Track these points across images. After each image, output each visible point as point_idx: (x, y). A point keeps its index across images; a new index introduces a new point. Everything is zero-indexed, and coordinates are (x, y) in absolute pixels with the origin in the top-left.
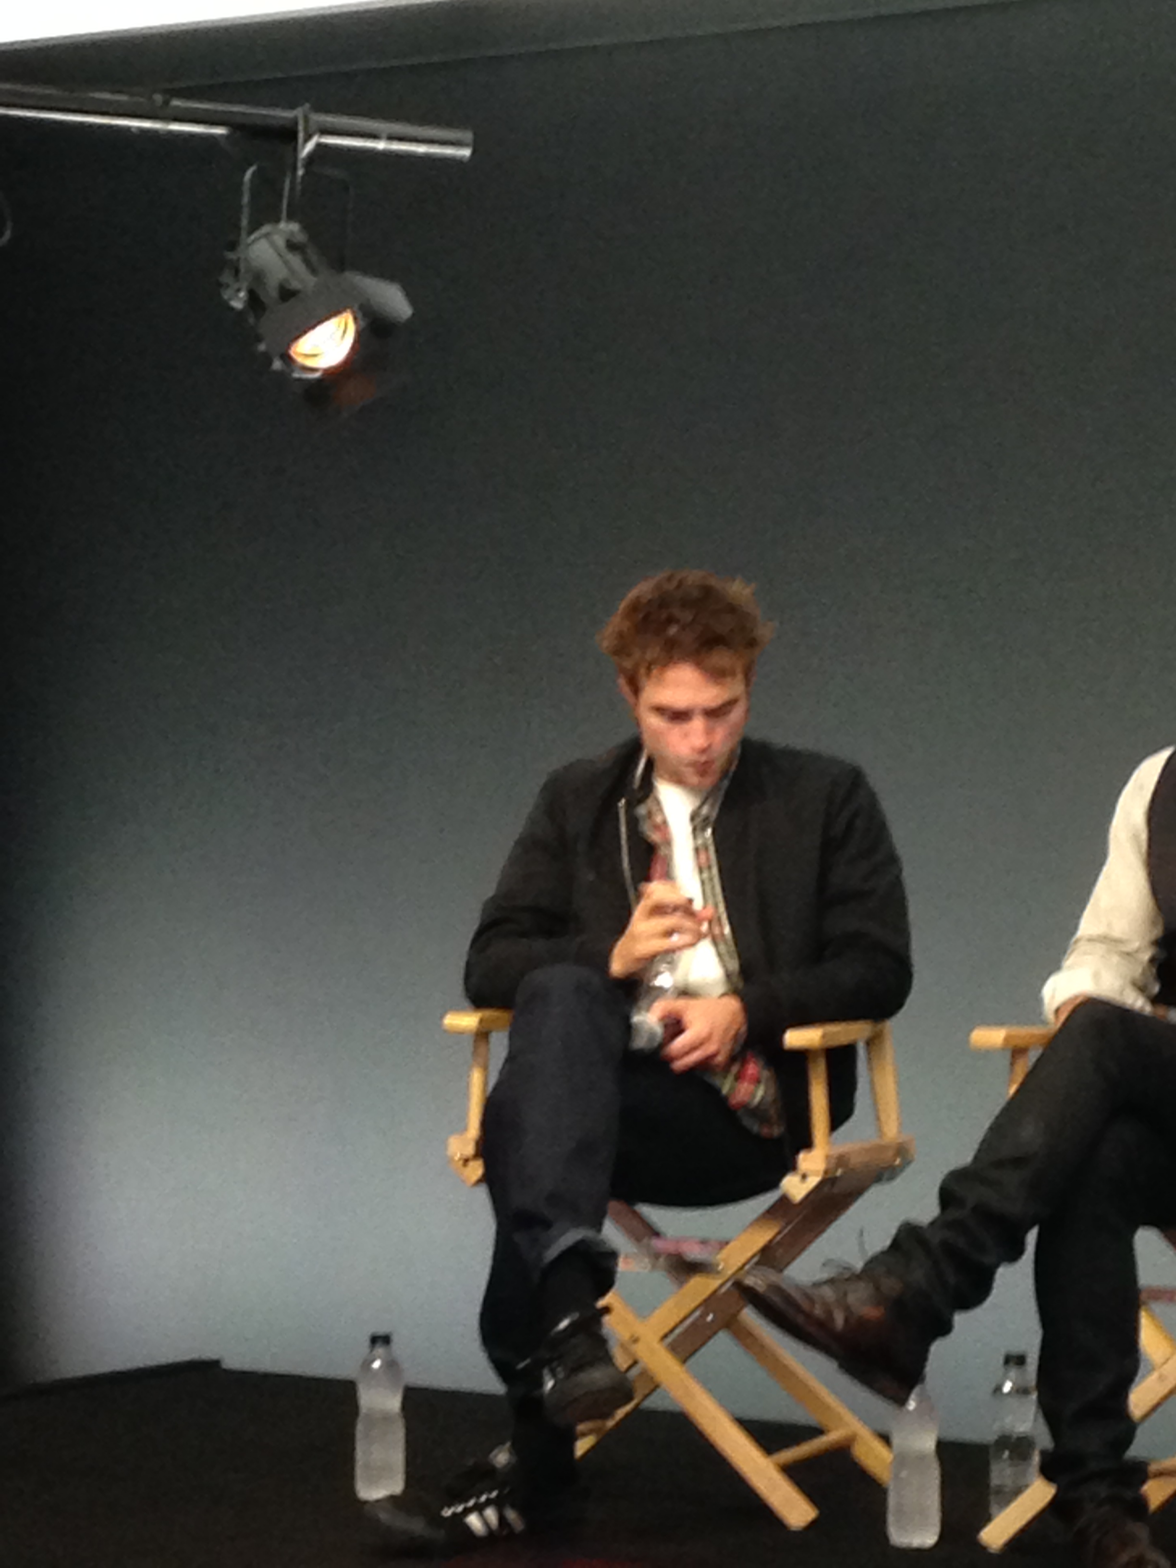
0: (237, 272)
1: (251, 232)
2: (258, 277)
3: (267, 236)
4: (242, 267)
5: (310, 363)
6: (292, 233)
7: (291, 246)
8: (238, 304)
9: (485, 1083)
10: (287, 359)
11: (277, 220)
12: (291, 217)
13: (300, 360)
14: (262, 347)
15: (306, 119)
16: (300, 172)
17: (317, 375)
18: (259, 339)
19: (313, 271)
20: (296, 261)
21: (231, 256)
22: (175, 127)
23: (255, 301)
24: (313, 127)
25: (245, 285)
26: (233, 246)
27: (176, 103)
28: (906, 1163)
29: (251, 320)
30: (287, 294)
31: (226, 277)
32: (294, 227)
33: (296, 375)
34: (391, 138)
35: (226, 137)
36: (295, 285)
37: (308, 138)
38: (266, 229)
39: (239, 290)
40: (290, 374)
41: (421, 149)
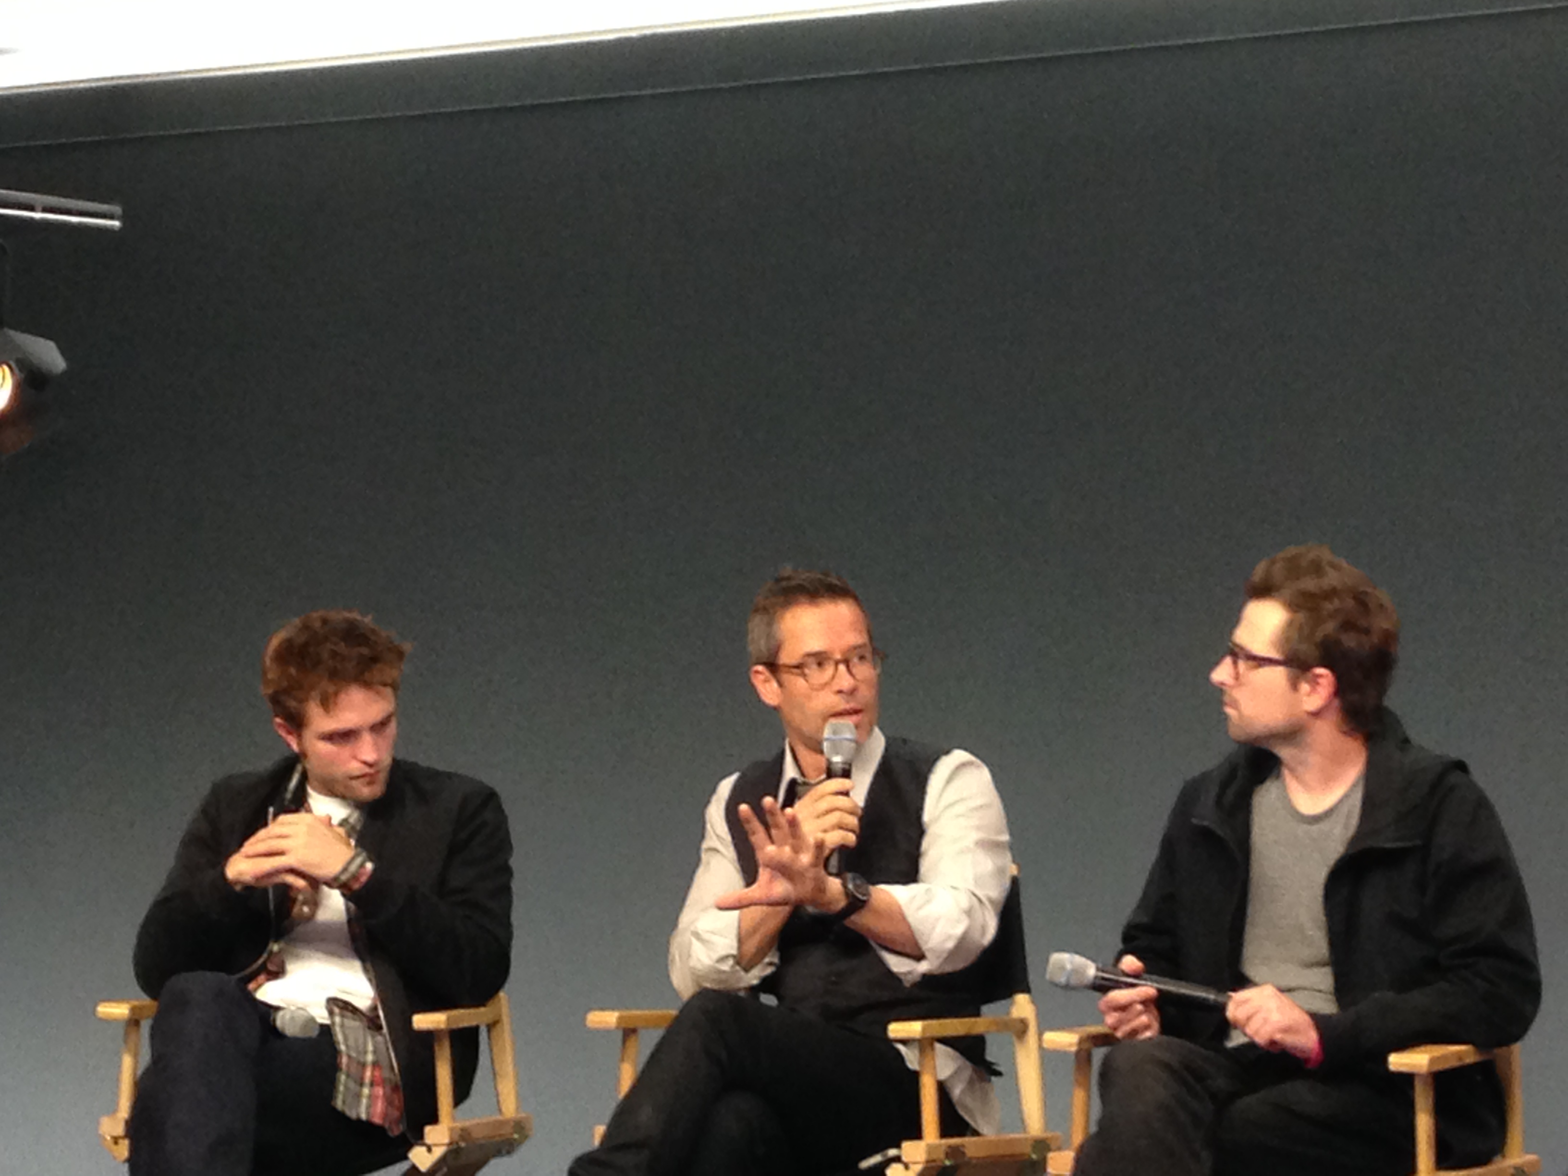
9: (135, 1069)
28: (525, 1137)
34: (45, 210)
41: (74, 219)
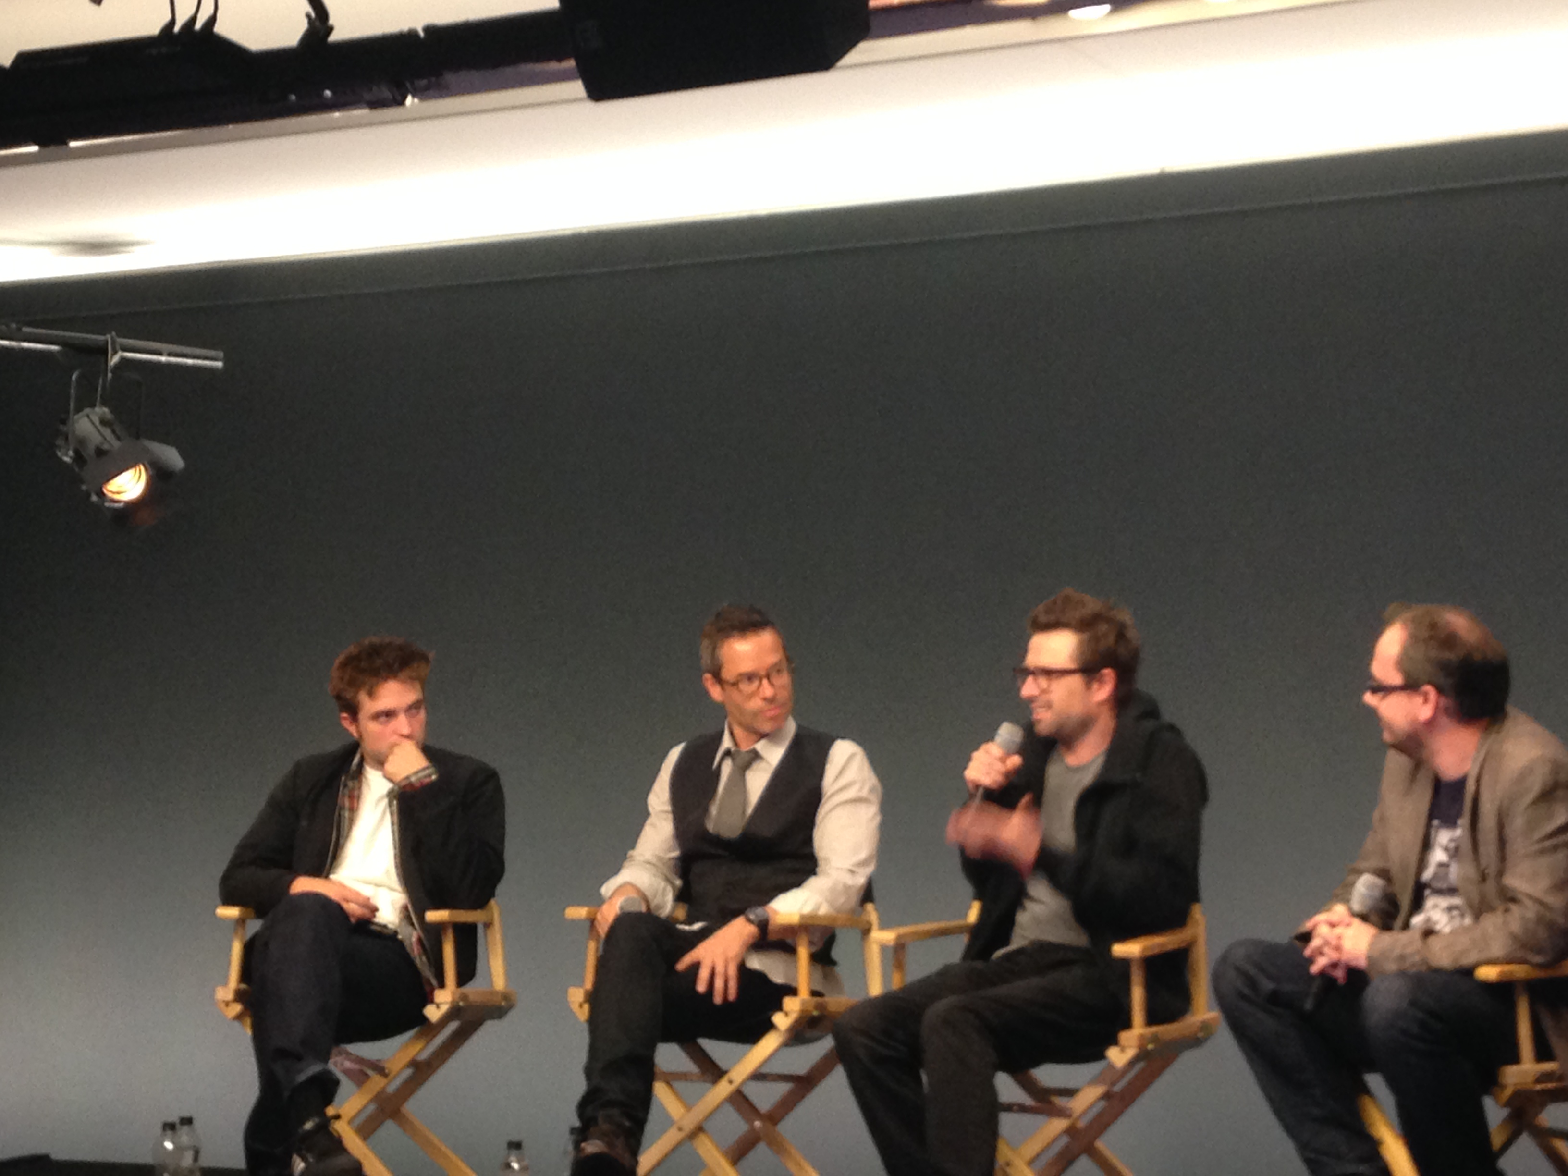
0: (67, 439)
1: (75, 414)
2: (82, 442)
3: (88, 416)
4: (70, 437)
5: (117, 497)
6: (104, 413)
7: (104, 422)
8: (67, 459)
10: (101, 495)
11: (93, 406)
12: (104, 403)
13: (110, 495)
14: (84, 487)
15: (114, 342)
16: (110, 375)
17: (122, 505)
18: (82, 482)
19: (118, 438)
20: (107, 432)
21: (61, 427)
22: (26, 345)
23: (79, 458)
24: (118, 347)
25: (71, 447)
26: (64, 422)
27: (26, 330)
28: (510, 1007)
29: (77, 470)
30: (100, 453)
31: (60, 442)
32: (106, 410)
33: (107, 504)
34: (169, 355)
35: (58, 352)
36: (106, 447)
37: (115, 352)
38: (87, 410)
39: (68, 450)
40: (103, 504)
41: (190, 361)
